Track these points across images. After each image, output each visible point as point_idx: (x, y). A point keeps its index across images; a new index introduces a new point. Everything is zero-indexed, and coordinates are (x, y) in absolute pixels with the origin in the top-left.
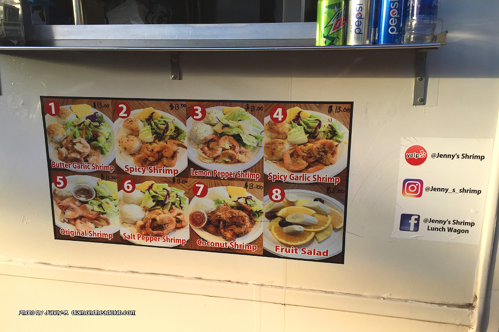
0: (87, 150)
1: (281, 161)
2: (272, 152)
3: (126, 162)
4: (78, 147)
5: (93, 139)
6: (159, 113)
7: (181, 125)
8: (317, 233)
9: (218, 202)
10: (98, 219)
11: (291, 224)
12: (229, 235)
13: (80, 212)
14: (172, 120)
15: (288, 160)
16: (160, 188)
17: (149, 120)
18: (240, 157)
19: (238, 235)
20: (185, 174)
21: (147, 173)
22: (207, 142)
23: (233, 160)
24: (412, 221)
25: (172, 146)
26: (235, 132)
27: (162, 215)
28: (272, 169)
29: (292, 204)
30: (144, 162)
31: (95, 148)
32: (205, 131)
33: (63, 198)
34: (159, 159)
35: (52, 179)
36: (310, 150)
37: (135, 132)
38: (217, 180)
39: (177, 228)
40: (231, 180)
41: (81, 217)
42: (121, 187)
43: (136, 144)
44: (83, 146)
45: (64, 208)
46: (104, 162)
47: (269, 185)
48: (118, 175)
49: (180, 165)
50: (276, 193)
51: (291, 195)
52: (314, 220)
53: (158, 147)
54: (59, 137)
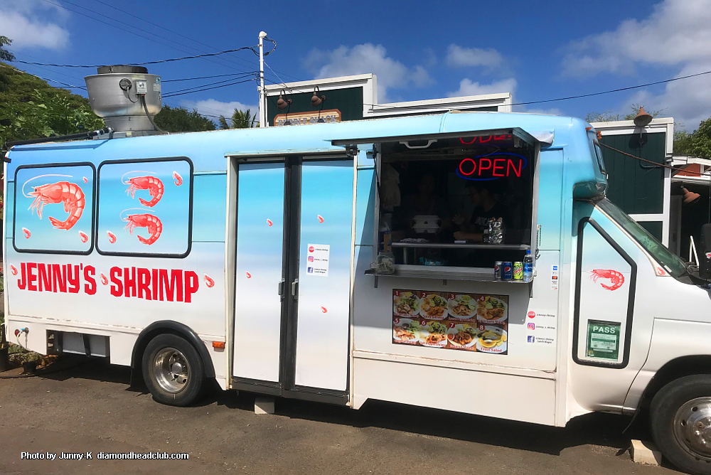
0: (409, 309)
1: (483, 315)
2: (480, 312)
3: (423, 314)
4: (405, 308)
5: (411, 305)
6: (438, 296)
7: (446, 301)
8: (497, 343)
9: (459, 330)
10: (411, 336)
11: (487, 339)
12: (463, 343)
13: (404, 333)
14: (443, 299)
15: (486, 315)
16: (436, 324)
17: (434, 299)
18: (468, 313)
19: (466, 343)
20: (447, 319)
21: (432, 318)
22: (456, 308)
23: (465, 314)
24: (532, 339)
25: (442, 308)
26: (466, 304)
27: (437, 335)
28: (479, 318)
29: (488, 331)
30: (431, 314)
31: (412, 308)
32: (455, 303)
33: (397, 327)
34: (437, 313)
35: (394, 320)
36: (494, 312)
37: (428, 303)
38: (459, 322)
39: (442, 340)
40: (464, 322)
41: (404, 335)
42: (421, 323)
43: (428, 307)
44: (407, 307)
45: (397, 331)
46: (415, 314)
47: (479, 324)
48: (420, 319)
49: (445, 316)
50: (482, 327)
51: (487, 328)
52: (496, 338)
53: (436, 308)
54: (398, 304)
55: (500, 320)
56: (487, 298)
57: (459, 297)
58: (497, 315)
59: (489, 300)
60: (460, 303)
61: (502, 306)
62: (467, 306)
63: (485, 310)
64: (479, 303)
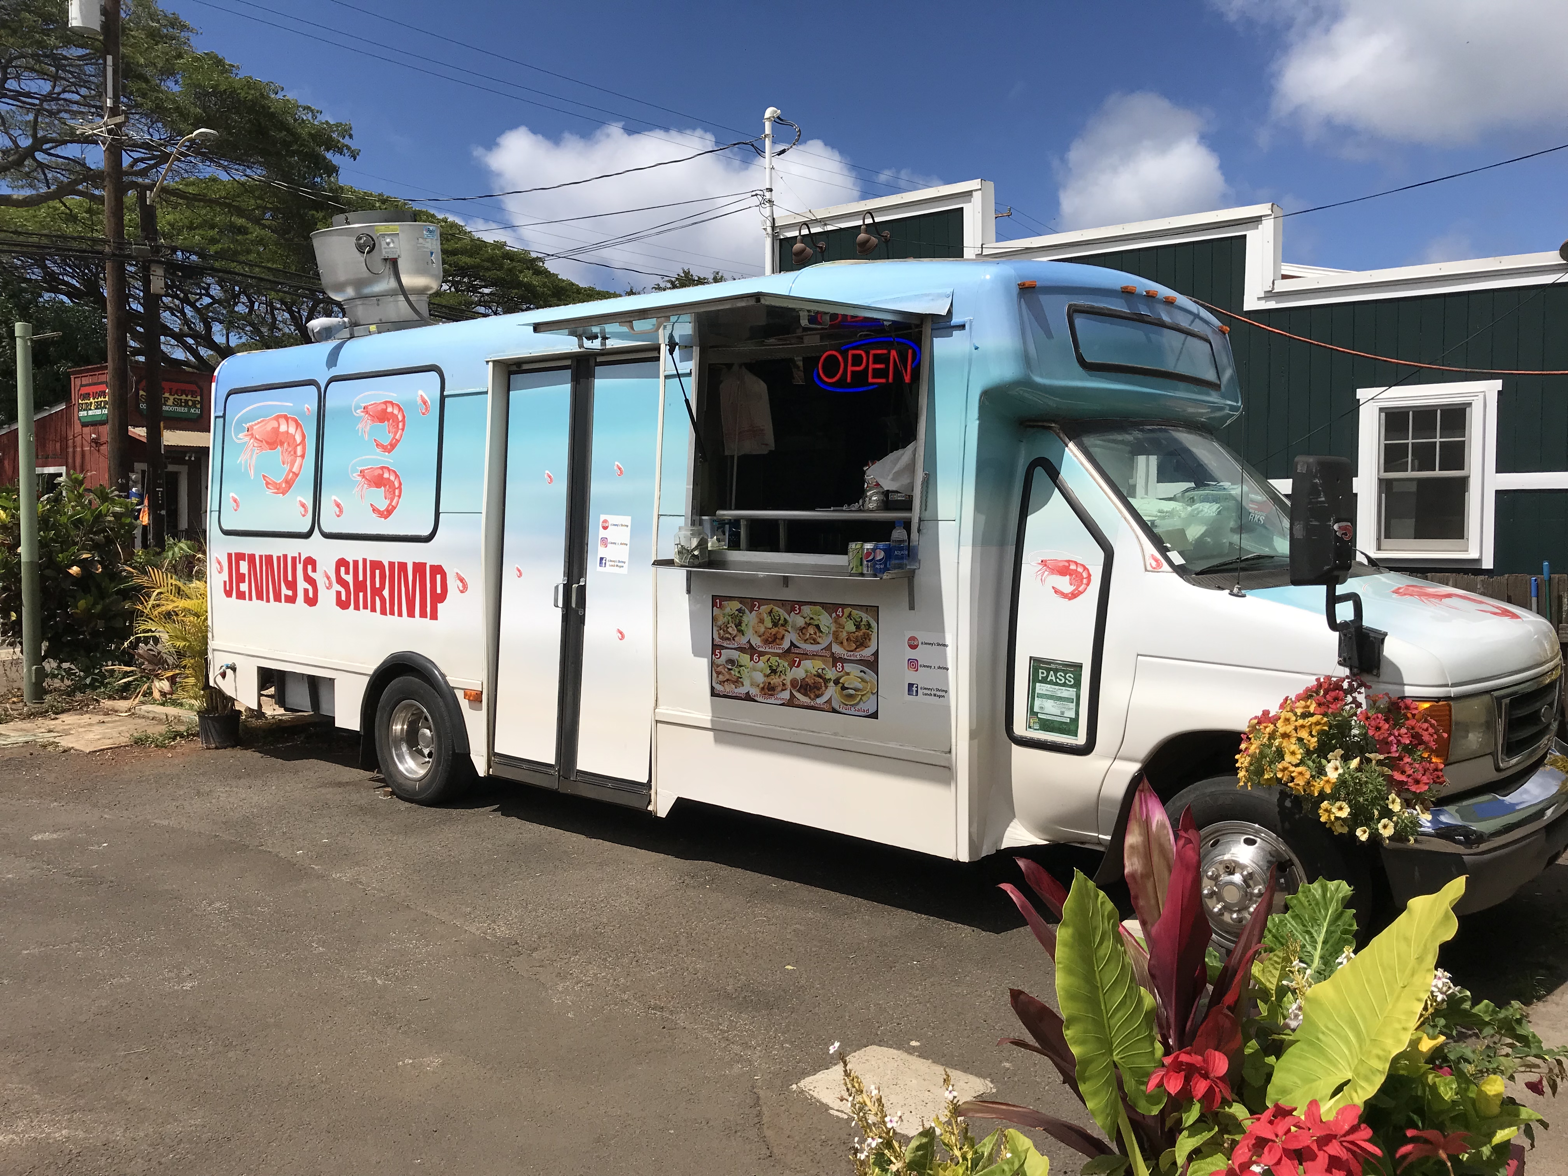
0: (735, 632)
1: (842, 643)
2: (836, 637)
3: (756, 641)
4: (730, 630)
5: (738, 625)
6: (776, 609)
7: (787, 617)
8: (862, 695)
9: (807, 671)
10: (738, 682)
11: (848, 688)
12: (812, 696)
13: (728, 677)
14: (783, 614)
15: (845, 643)
16: (774, 660)
18: (819, 640)
19: (818, 696)
20: (788, 651)
21: (767, 650)
22: (801, 629)
23: (815, 642)
24: (914, 689)
25: (782, 630)
26: (816, 623)
27: (775, 680)
28: (837, 649)
29: (848, 674)
30: (766, 642)
31: (739, 631)
32: (800, 622)
33: (718, 666)
34: (774, 640)
35: (713, 652)
36: (857, 637)
37: (762, 621)
38: (805, 656)
39: (783, 690)
40: (814, 656)
41: (728, 680)
42: (752, 659)
43: (762, 630)
44: (733, 630)
45: (718, 673)
46: (742, 641)
47: (836, 660)
48: (751, 650)
49: (786, 645)
50: (839, 665)
51: (848, 667)
52: (860, 686)
53: (774, 630)
54: (720, 623)
55: (866, 653)
56: (847, 611)
57: (806, 610)
58: (862, 643)
59: (850, 616)
60: (807, 620)
61: (869, 626)
62: (818, 627)
63: (844, 635)
64: (836, 621)
